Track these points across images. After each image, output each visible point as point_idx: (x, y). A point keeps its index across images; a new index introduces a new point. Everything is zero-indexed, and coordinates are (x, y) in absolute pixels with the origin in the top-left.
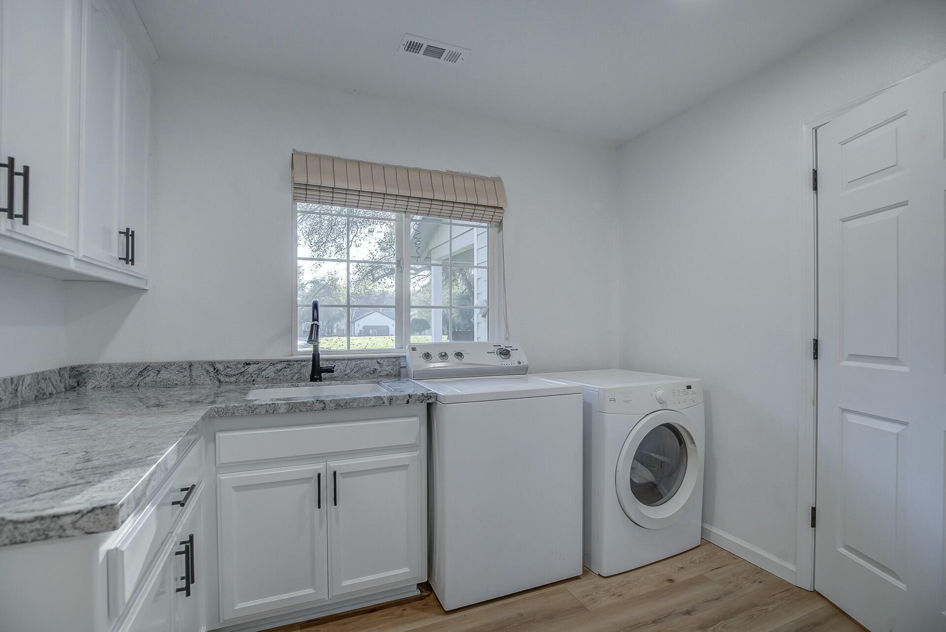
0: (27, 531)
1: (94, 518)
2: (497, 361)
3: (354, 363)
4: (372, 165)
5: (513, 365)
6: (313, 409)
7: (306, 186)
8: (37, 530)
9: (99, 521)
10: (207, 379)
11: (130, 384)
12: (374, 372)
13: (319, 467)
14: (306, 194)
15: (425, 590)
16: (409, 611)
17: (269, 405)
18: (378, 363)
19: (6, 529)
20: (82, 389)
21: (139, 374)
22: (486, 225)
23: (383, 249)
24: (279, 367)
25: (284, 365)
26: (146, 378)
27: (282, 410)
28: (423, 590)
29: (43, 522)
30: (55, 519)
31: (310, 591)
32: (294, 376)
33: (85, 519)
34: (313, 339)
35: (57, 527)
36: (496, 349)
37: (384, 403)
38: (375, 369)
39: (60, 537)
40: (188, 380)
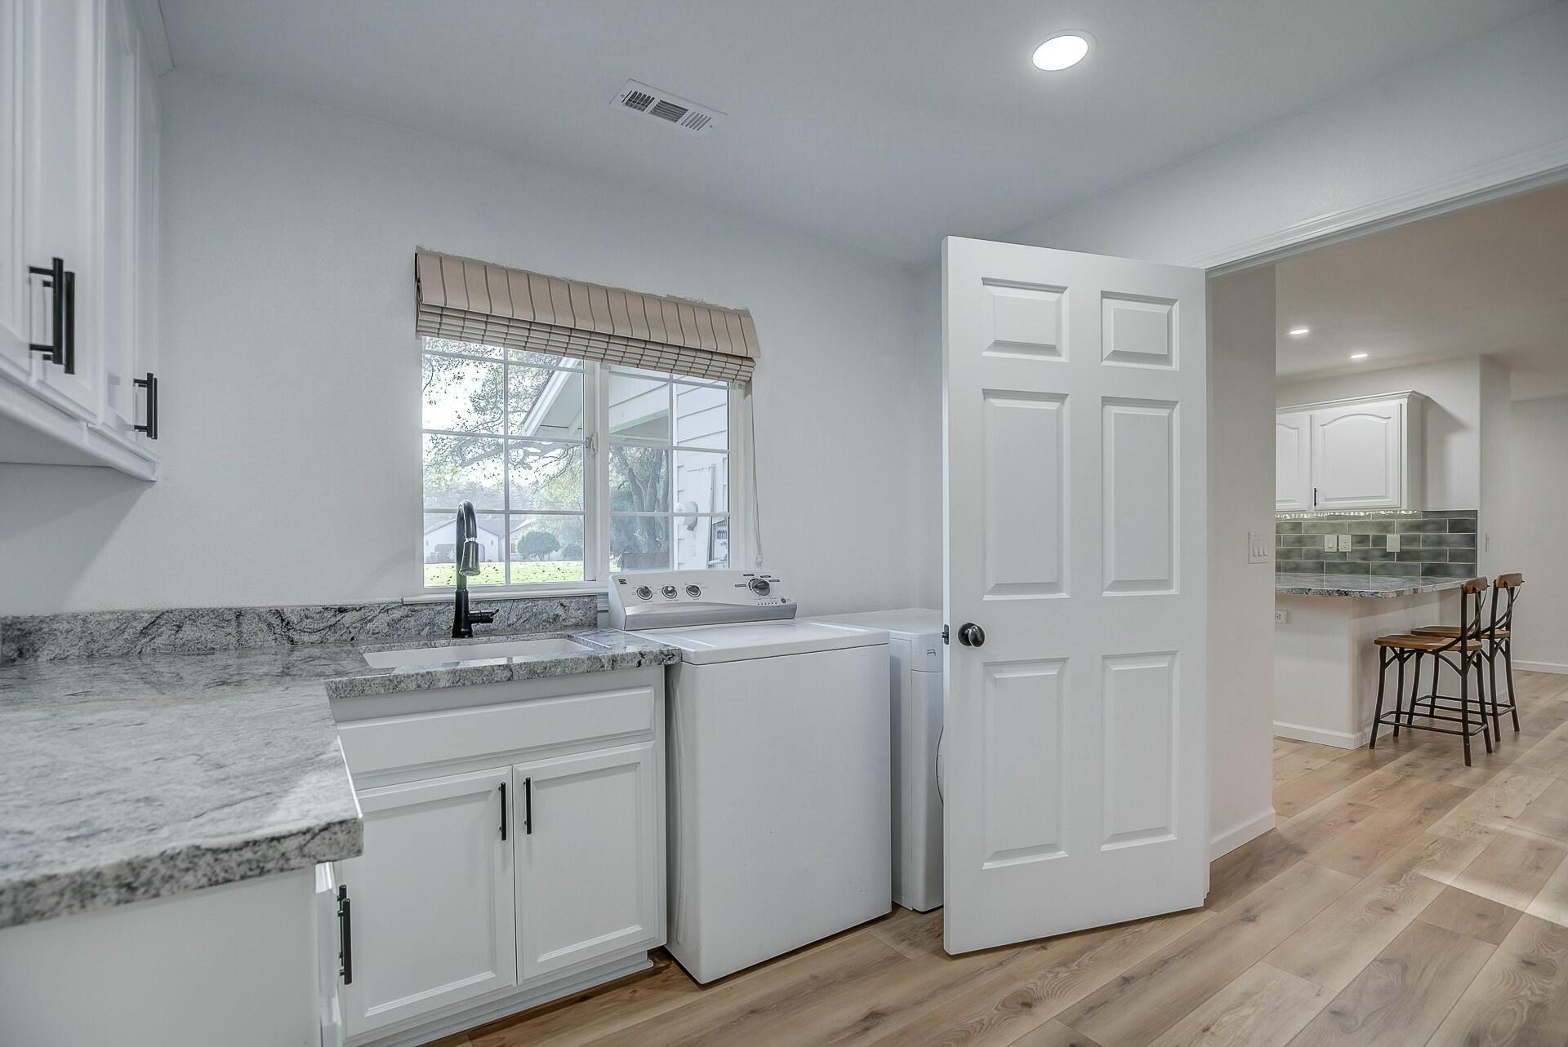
0: (233, 864)
1: (330, 839)
2: (751, 599)
3: (522, 605)
4: (549, 279)
5: (774, 604)
6: (493, 679)
7: (442, 311)
8: (249, 861)
9: (338, 843)
10: (270, 639)
11: (125, 651)
12: (555, 620)
13: (501, 773)
14: (440, 324)
15: (660, 960)
16: (641, 992)
17: (422, 676)
18: (562, 605)
19: (202, 862)
20: (30, 662)
21: (141, 632)
22: (724, 384)
23: (479, 410)
24: (397, 614)
25: (404, 611)
26: (155, 640)
27: (442, 684)
28: (656, 959)
29: (256, 849)
30: (275, 843)
31: (489, 975)
32: (423, 629)
33: (317, 840)
34: (470, 566)
35: (277, 855)
36: (747, 580)
37: (603, 666)
38: (557, 615)
39: (282, 870)
40: (233, 640)
